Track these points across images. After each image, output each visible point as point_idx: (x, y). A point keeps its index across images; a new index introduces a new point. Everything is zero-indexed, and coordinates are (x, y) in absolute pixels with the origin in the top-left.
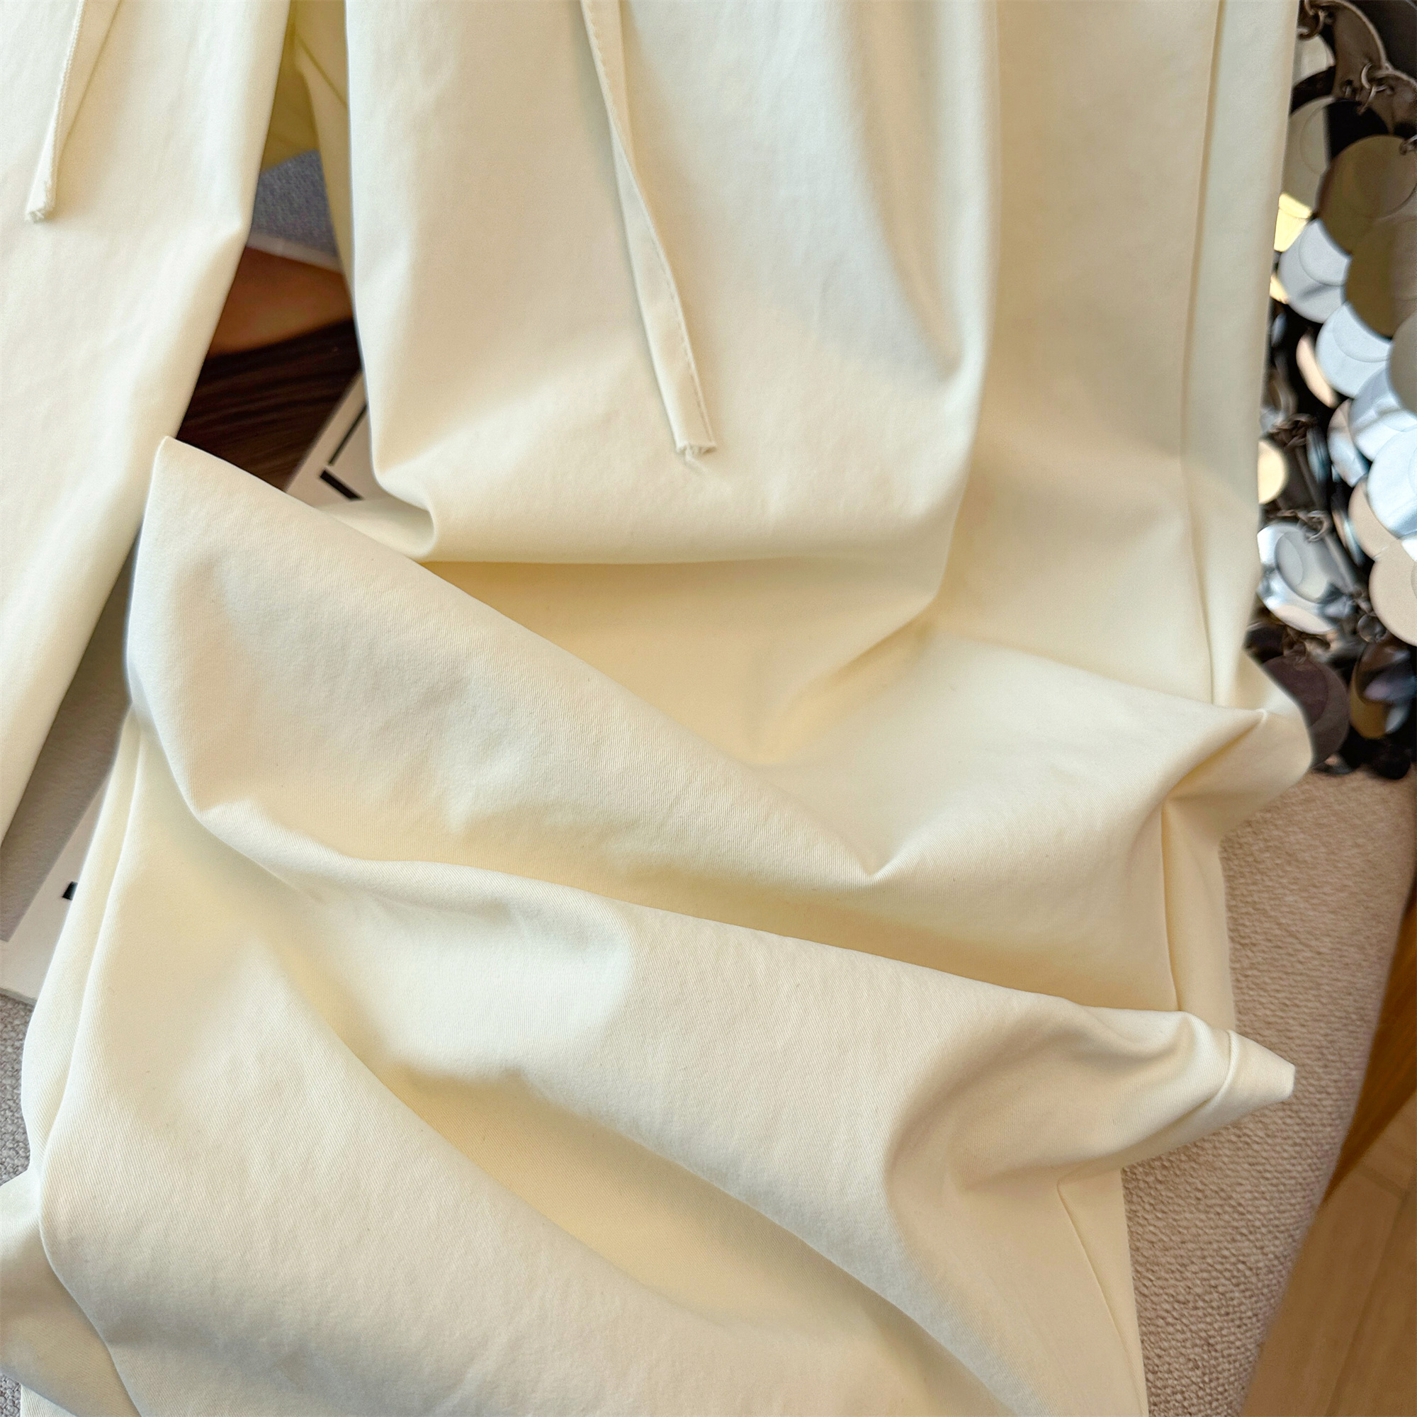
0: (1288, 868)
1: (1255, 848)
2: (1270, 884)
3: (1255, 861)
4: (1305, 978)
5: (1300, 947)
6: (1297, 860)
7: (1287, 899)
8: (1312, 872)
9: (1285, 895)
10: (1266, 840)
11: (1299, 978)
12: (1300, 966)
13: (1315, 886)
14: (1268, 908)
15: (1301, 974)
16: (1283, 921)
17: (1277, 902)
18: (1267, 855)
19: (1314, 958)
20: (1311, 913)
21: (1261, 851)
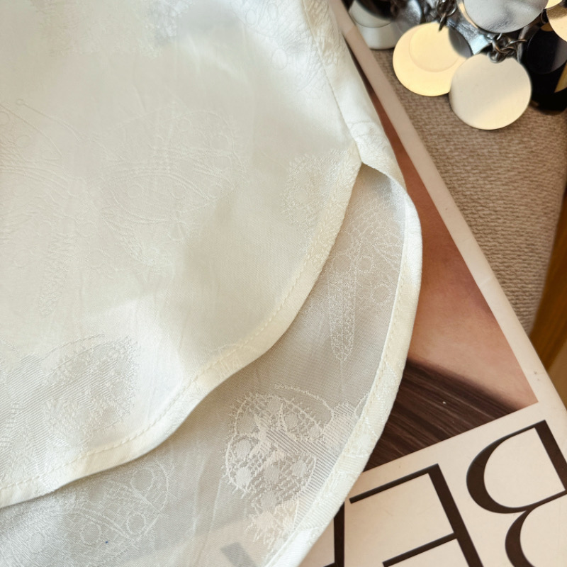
0: (471, 160)
1: (447, 150)
2: (459, 171)
3: (448, 158)
4: (485, 227)
5: (481, 208)
6: (478, 155)
7: (470, 179)
8: (489, 161)
9: (469, 177)
10: (455, 145)
11: (480, 228)
12: (481, 221)
13: (491, 169)
14: (456, 186)
15: (482, 225)
16: (468, 193)
17: (463, 182)
18: (457, 153)
19: (491, 214)
20: (489, 186)
21: (451, 151)
